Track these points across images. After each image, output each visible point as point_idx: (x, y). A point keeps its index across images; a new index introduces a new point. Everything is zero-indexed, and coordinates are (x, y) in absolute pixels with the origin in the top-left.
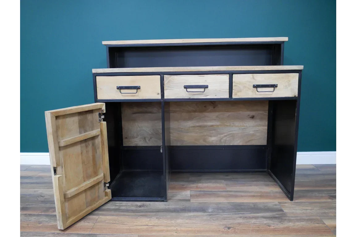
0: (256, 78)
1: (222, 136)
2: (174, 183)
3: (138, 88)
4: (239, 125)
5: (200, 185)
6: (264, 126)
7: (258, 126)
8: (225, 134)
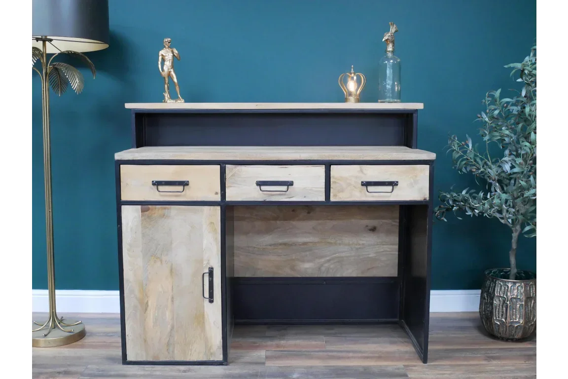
0: (365, 171)
1: (323, 260)
2: (240, 339)
3: (184, 184)
4: (351, 243)
5: (283, 342)
6: (393, 245)
7: (383, 245)
8: (328, 258)
